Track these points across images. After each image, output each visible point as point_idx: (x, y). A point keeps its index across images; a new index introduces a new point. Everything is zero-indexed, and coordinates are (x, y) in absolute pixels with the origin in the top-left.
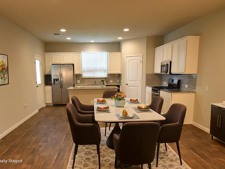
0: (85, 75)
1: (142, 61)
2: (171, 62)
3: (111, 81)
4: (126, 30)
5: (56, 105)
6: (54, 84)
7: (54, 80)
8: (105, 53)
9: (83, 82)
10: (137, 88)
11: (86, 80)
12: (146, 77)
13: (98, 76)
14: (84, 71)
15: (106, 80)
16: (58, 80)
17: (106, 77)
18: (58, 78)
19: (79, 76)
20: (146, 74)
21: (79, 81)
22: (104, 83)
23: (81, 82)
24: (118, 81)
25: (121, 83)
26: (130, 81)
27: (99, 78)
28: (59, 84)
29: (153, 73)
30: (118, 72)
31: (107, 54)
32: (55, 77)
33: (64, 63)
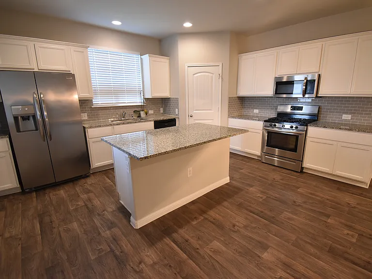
1: (221, 75)
2: (319, 75)
6: (18, 130)
9: (95, 118)
10: (211, 121)
11: (101, 112)
12: (229, 102)
13: (126, 101)
15: (146, 110)
16: (31, 118)
17: (143, 104)
18: (31, 112)
19: (85, 103)
20: (229, 98)
21: (85, 116)
22: (139, 116)
23: (89, 118)
24: (162, 110)
25: (176, 115)
26: (196, 110)
27: (128, 106)
28: (37, 129)
29: (235, 96)
30: (165, 94)
31: (140, 59)
32: (18, 110)
33: (39, 69)
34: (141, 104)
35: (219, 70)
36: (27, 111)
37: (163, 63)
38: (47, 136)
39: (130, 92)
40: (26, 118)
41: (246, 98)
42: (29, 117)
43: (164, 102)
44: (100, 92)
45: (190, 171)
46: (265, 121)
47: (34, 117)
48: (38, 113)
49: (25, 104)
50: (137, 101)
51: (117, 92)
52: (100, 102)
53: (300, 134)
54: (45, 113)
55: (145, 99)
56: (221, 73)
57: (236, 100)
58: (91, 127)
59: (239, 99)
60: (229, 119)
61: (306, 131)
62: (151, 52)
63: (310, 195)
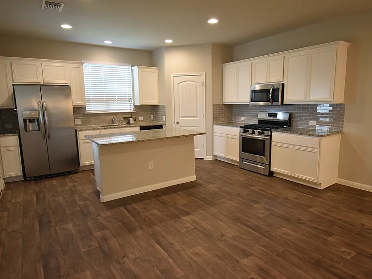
0: (91, 108)
1: (204, 83)
2: (283, 85)
3: (141, 119)
4: (213, 21)
5: (33, 178)
6: (26, 130)
7: (25, 120)
8: (126, 67)
9: (87, 123)
10: (196, 128)
11: (93, 119)
12: (214, 109)
13: (117, 109)
14: (89, 100)
15: (134, 117)
16: (36, 121)
17: (132, 111)
18: (37, 116)
19: (79, 110)
20: (214, 105)
21: (78, 121)
22: (129, 123)
23: (82, 123)
24: (152, 117)
25: (164, 122)
26: (182, 117)
27: (119, 113)
28: (39, 130)
29: (221, 103)
30: (155, 102)
31: (131, 70)
32: (27, 114)
33: (44, 83)
34: (130, 111)
35: (202, 79)
36: (33, 115)
37: (152, 72)
38: (46, 135)
39: (121, 99)
40: (32, 121)
41: (234, 106)
42: (34, 120)
43: (154, 109)
44: (93, 101)
45: (151, 164)
46: (241, 127)
47: (38, 120)
48: (41, 118)
49: (32, 110)
50: (128, 108)
51: (108, 100)
52: (92, 109)
53: (266, 139)
54: (46, 118)
55: (135, 106)
56: (204, 82)
57: (221, 107)
58: (82, 130)
59: (225, 107)
60: (215, 126)
61: (271, 136)
62: (139, 64)
63: (260, 192)
